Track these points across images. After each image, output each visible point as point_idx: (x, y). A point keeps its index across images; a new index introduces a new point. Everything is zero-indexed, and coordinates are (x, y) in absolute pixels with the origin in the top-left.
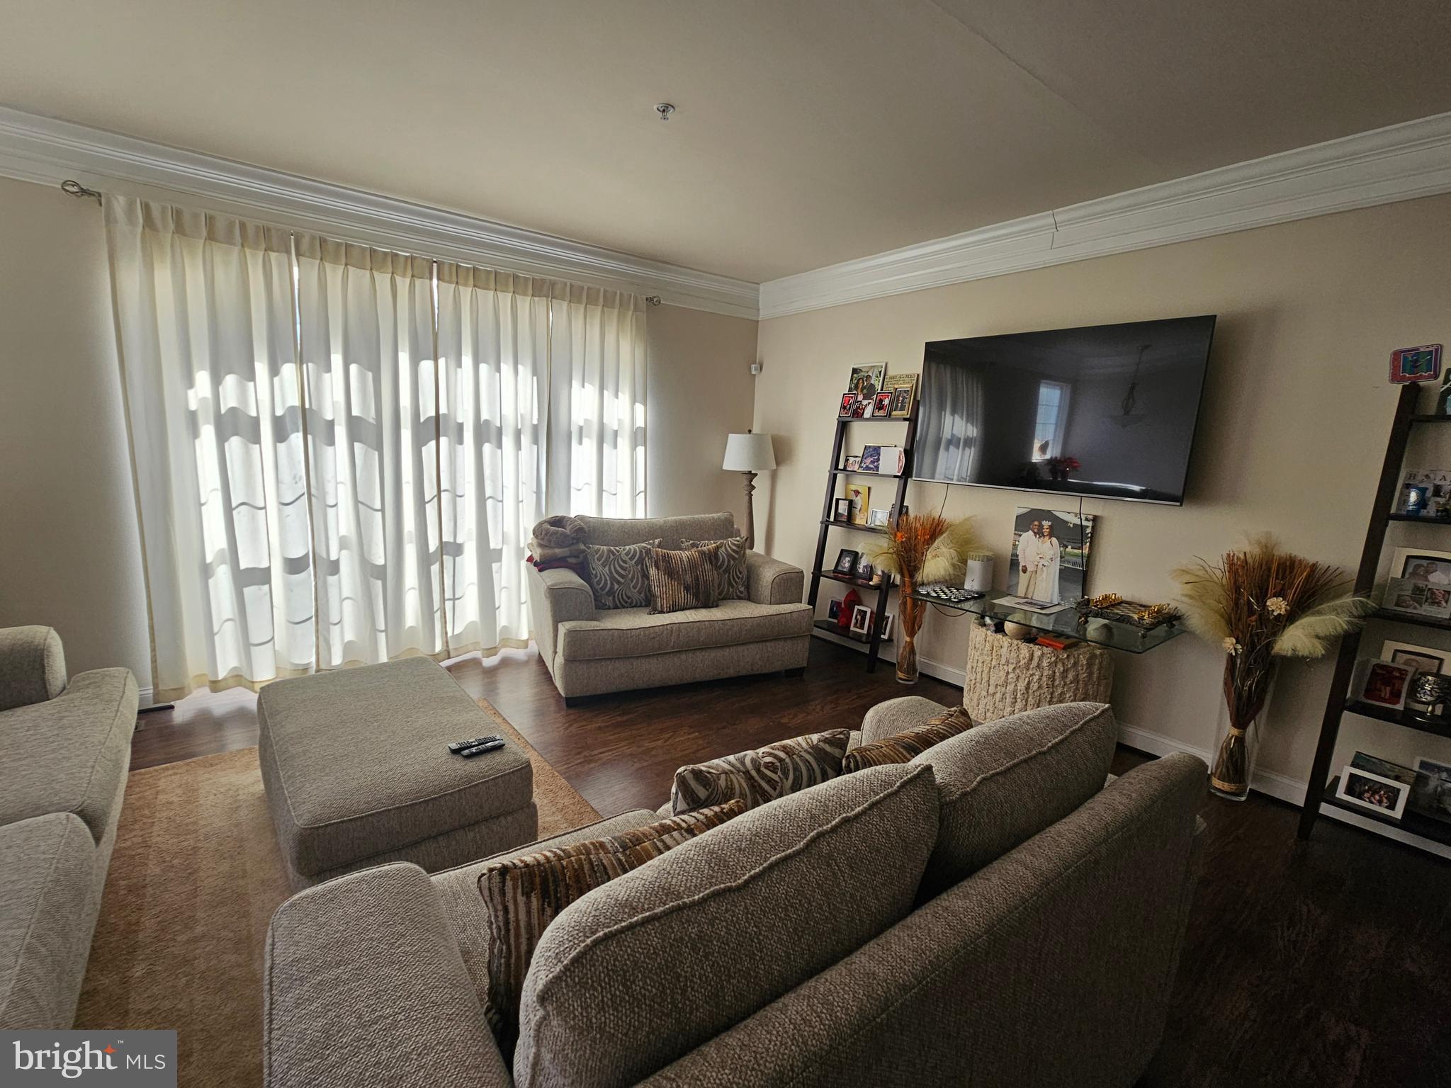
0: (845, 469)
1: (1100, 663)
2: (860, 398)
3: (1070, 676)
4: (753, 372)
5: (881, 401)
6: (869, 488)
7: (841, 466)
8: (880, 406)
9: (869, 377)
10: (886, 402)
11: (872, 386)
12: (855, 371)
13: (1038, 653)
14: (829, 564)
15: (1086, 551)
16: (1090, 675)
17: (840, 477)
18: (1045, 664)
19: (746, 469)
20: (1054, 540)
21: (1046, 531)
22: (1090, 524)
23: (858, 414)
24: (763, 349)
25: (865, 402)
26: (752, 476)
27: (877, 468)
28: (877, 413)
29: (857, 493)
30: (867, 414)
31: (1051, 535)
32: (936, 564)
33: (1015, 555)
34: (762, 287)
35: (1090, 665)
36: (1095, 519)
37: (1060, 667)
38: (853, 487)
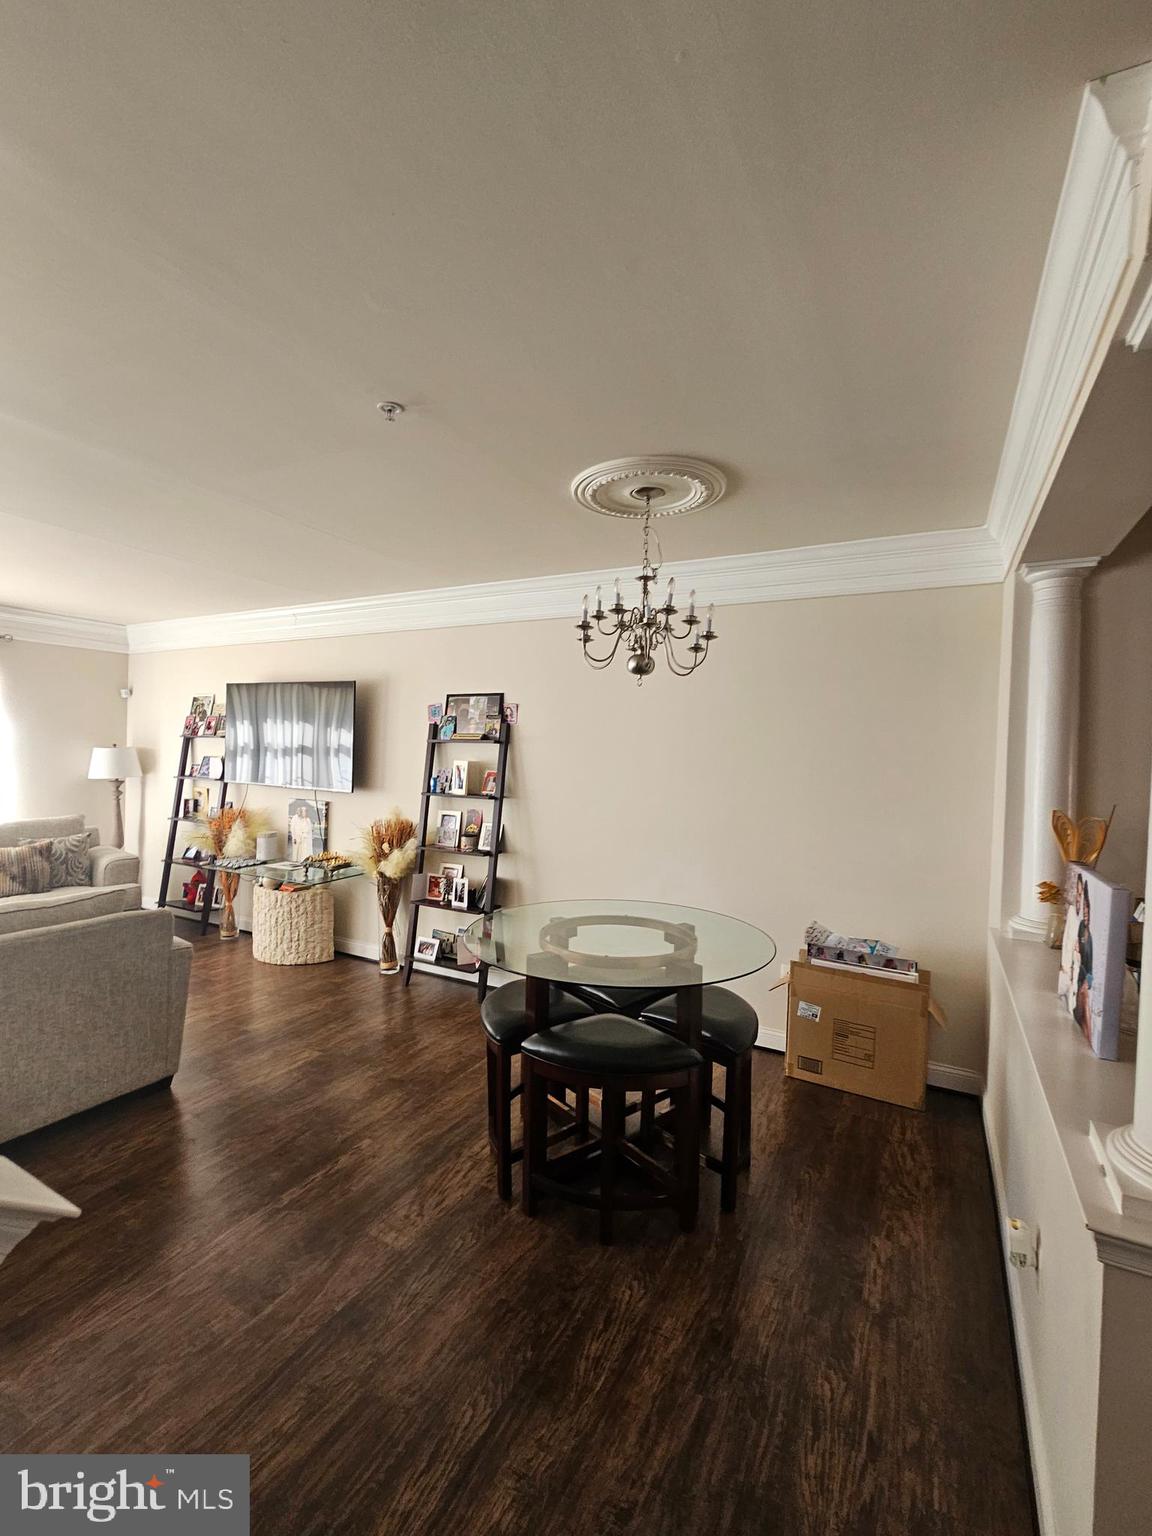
0: (191, 775)
1: (321, 898)
2: (197, 720)
3: (302, 909)
4: (124, 696)
5: (210, 723)
6: (208, 790)
7: (187, 772)
8: (209, 727)
9: (203, 705)
10: (213, 724)
11: (205, 712)
12: (195, 699)
13: (280, 897)
14: (177, 854)
15: (323, 825)
16: (314, 908)
17: (187, 782)
18: (284, 903)
19: (114, 778)
20: (308, 819)
21: (304, 814)
22: (324, 807)
23: (195, 732)
24: (133, 679)
25: (200, 723)
26: (118, 783)
27: (208, 774)
28: (206, 732)
29: (200, 793)
30: (200, 733)
31: (307, 816)
32: (235, 842)
33: (290, 832)
34: (129, 628)
35: (313, 901)
36: (327, 804)
37: (294, 905)
38: (198, 789)
